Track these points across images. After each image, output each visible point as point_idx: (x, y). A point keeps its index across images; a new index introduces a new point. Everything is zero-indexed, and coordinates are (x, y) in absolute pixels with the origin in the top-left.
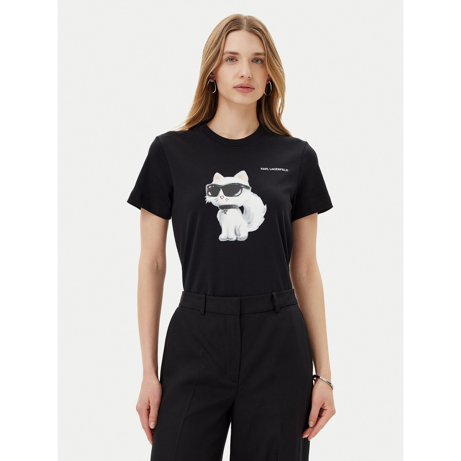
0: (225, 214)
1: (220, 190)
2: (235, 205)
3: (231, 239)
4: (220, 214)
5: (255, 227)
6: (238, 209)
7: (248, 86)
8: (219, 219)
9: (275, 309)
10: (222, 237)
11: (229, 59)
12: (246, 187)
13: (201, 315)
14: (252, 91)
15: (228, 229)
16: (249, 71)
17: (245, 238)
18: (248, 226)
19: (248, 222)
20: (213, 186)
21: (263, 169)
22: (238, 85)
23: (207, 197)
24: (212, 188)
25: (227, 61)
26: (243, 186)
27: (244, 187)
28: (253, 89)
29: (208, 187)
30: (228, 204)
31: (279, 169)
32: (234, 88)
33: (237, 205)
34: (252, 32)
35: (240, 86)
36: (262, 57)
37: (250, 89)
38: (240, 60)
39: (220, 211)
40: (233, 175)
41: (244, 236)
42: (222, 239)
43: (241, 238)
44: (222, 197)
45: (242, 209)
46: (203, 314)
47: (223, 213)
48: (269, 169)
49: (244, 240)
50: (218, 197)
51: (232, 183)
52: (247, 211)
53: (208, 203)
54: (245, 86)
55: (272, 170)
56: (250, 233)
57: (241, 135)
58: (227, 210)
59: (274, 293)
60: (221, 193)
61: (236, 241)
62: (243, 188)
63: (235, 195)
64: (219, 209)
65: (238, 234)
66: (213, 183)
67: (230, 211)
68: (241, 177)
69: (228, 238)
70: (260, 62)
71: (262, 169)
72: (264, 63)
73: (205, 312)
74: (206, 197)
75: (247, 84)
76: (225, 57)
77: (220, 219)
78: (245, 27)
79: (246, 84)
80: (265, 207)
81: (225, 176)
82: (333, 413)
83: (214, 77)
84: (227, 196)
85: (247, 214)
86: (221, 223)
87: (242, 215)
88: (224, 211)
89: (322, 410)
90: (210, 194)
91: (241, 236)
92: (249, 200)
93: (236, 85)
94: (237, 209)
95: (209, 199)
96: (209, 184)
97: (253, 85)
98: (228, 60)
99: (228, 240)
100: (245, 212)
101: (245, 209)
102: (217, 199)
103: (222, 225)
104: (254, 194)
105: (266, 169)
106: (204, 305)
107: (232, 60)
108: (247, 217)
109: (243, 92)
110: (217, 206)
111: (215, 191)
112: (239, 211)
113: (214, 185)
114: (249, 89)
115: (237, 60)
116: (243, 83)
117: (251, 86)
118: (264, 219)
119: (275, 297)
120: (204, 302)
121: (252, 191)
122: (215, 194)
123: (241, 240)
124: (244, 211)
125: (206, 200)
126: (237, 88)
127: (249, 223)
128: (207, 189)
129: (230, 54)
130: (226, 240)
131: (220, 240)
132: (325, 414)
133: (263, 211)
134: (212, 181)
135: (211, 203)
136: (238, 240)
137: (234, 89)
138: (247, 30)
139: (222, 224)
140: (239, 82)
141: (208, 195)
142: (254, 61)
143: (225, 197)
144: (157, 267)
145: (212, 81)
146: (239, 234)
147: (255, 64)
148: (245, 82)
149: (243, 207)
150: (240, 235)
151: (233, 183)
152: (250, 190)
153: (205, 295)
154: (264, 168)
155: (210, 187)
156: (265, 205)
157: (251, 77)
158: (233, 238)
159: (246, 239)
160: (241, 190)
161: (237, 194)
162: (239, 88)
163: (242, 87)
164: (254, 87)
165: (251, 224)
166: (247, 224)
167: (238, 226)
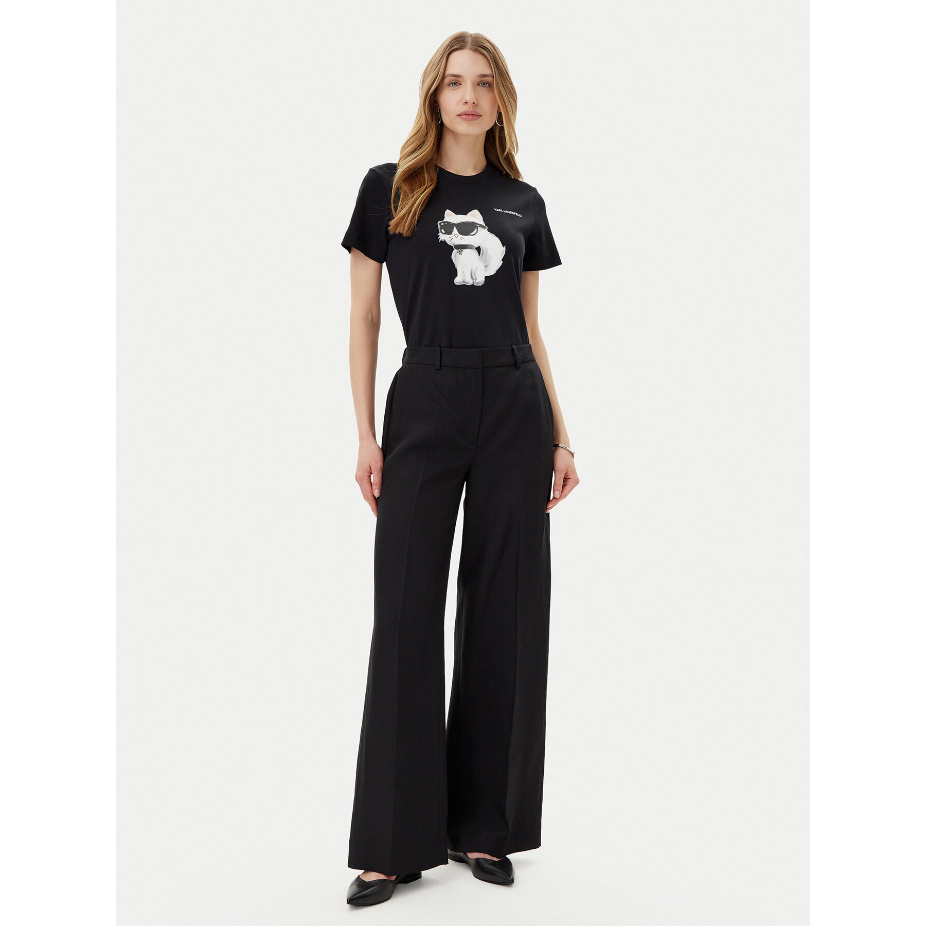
0: (460, 254)
1: (453, 228)
2: (471, 245)
3: (467, 283)
4: (455, 255)
5: (492, 272)
6: (473, 249)
7: (473, 114)
8: (454, 260)
9: (516, 364)
10: (458, 281)
11: (452, 83)
12: (481, 226)
13: (436, 370)
14: (479, 119)
15: (463, 272)
16: (473, 96)
17: (482, 283)
18: (485, 270)
23: (440, 234)
24: (445, 225)
25: (449, 85)
26: (478, 225)
28: (480, 117)
29: (440, 224)
30: (463, 244)
31: (513, 213)
33: (473, 245)
34: (476, 50)
36: (489, 79)
37: (476, 116)
38: (463, 84)
39: (455, 251)
40: (465, 214)
41: (480, 280)
43: (478, 283)
44: (456, 236)
45: (478, 249)
46: (439, 368)
47: (458, 254)
48: (504, 212)
49: (481, 285)
50: (452, 235)
52: (484, 252)
53: (441, 241)
54: (470, 113)
55: (506, 212)
56: (486, 278)
57: (469, 172)
59: (514, 347)
60: (455, 231)
61: (473, 285)
62: (479, 228)
63: (470, 234)
64: (454, 249)
65: (474, 277)
66: (445, 220)
67: (465, 251)
68: (474, 216)
69: (464, 282)
70: (487, 85)
71: (495, 210)
72: (492, 86)
73: (441, 366)
74: (438, 234)
76: (447, 81)
77: (456, 260)
78: (469, 46)
79: (471, 111)
81: (457, 213)
82: (577, 482)
84: (462, 235)
85: (483, 255)
87: (478, 257)
88: (460, 251)
89: (566, 479)
90: (443, 231)
91: (478, 281)
92: (487, 241)
93: (459, 112)
95: (442, 237)
96: (441, 221)
97: (479, 112)
98: (451, 85)
99: (464, 284)
101: (482, 250)
102: (451, 238)
103: (457, 266)
104: (491, 234)
105: (500, 210)
106: (439, 359)
107: (455, 84)
108: (484, 259)
109: (468, 121)
110: (452, 245)
111: (449, 228)
112: (476, 252)
113: (448, 222)
114: (474, 116)
115: (461, 84)
116: (467, 110)
117: (477, 113)
118: (502, 262)
119: (516, 351)
120: (439, 355)
121: (489, 231)
122: (449, 232)
124: (481, 252)
125: (439, 238)
126: (462, 115)
127: (486, 266)
128: (439, 226)
129: (452, 77)
130: (462, 283)
131: (456, 283)
132: (570, 482)
133: (502, 253)
134: (444, 218)
135: (445, 241)
136: (475, 284)
137: (458, 117)
138: (471, 49)
140: (463, 109)
141: (442, 232)
142: (481, 85)
143: (460, 236)
144: (372, 319)
147: (482, 88)
148: (469, 109)
150: (476, 279)
151: (467, 222)
152: (486, 230)
153: (439, 348)
154: (498, 210)
155: (442, 224)
156: (503, 247)
157: (476, 103)
158: (470, 282)
160: (476, 229)
161: (472, 234)
162: (464, 116)
163: (466, 115)
164: (481, 114)
165: (487, 268)
166: (484, 268)
167: (474, 269)
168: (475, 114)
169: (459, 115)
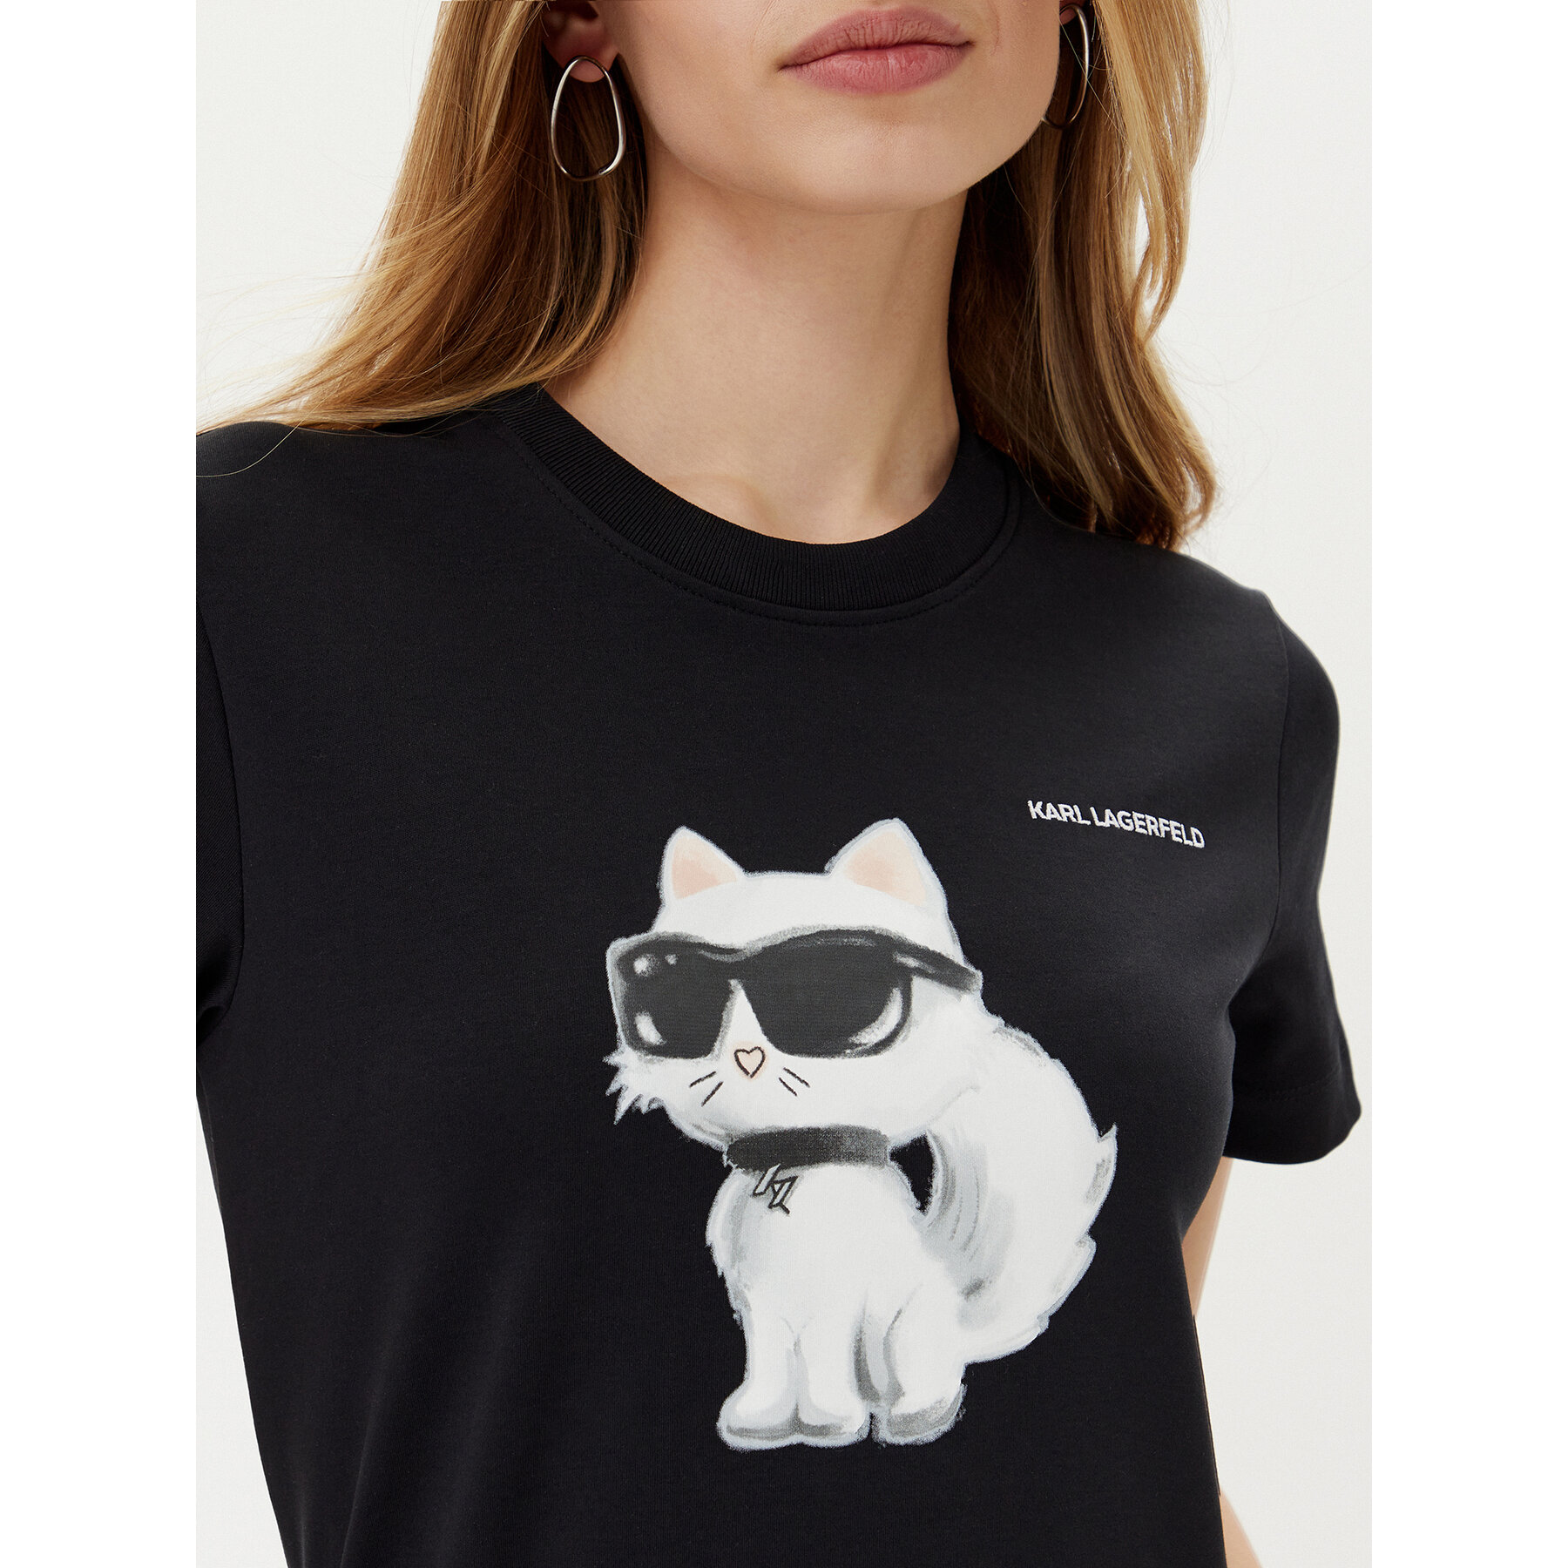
0: (778, 1212)
1: (727, 994)
2: (860, 1134)
3: (822, 1430)
4: (736, 1215)
5: (1015, 1323)
6: (877, 1161)
7: (908, 32)
8: (721, 1259)
10: (751, 1416)
12: (940, 969)
14: (949, 67)
15: (797, 1344)
17: (941, 1420)
18: (964, 1318)
19: (967, 1282)
20: (671, 960)
21: (1044, 810)
22: (819, 39)
23: (625, 1058)
24: (661, 970)
26: (911, 962)
27: (922, 973)
28: (954, 53)
29: (626, 961)
30: (802, 1123)
31: (1156, 826)
32: (784, 66)
33: (876, 1133)
35: (841, 43)
37: (930, 53)
39: (737, 1184)
41: (926, 1400)
42: (743, 1432)
43: (908, 1419)
44: (750, 1062)
45: (916, 1162)
47: (762, 1203)
48: (1093, 822)
49: (930, 1435)
50: (720, 1061)
51: (821, 934)
52: (959, 1181)
53: (633, 1112)
54: (884, 32)
55: (1107, 824)
56: (976, 1375)
58: (793, 1180)
60: (740, 1019)
61: (868, 1447)
62: (919, 985)
63: (855, 1039)
64: (729, 1169)
65: (879, 1381)
66: (667, 924)
67: (814, 1182)
68: (877, 877)
69: (797, 1424)
71: (1035, 810)
74: (614, 1059)
75: (896, 18)
77: (737, 1254)
79: (891, 17)
80: (1108, 1147)
81: (753, 859)
83: (606, 30)
84: (792, 1052)
85: (955, 1205)
86: (738, 1294)
87: (915, 1222)
88: (772, 1183)
90: (648, 1030)
91: (909, 1405)
92: (976, 1088)
93: (793, 40)
94: (876, 1170)
95: (643, 1077)
96: (635, 940)
99: (795, 1439)
100: (945, 1188)
101: (946, 1165)
102: (709, 1085)
103: (747, 1305)
104: (1011, 1030)
105: (1066, 813)
108: (961, 1237)
109: (874, 88)
110: (714, 1142)
111: (689, 1004)
112: (891, 1184)
113: (679, 945)
114: (918, 50)
116: (861, 14)
117: (937, 22)
118: (1088, 1250)
121: (994, 1002)
122: (689, 1029)
123: (904, 1434)
124: (938, 1182)
125: (613, 1087)
126: (816, 60)
127: (974, 1289)
128: (616, 986)
130: (784, 1436)
131: (733, 1441)
133: (1090, 1181)
134: (651, 904)
135: (660, 1114)
136: (886, 1435)
137: (787, 77)
139: (750, 1296)
141: (637, 1042)
143: (778, 1059)
145: (590, 74)
146: (886, 1380)
149: (926, 1142)
150: (897, 1392)
151: (830, 932)
152: (971, 1002)
154: (1049, 806)
155: (641, 965)
156: (1102, 1129)
158: (841, 1417)
159: (946, 1427)
160: (897, 996)
161: (870, 1036)
162: (838, 63)
163: (852, 49)
164: (968, 29)
165: (985, 1298)
166: (959, 1300)
167: (882, 1313)
168: (924, 32)
169: (794, 63)
